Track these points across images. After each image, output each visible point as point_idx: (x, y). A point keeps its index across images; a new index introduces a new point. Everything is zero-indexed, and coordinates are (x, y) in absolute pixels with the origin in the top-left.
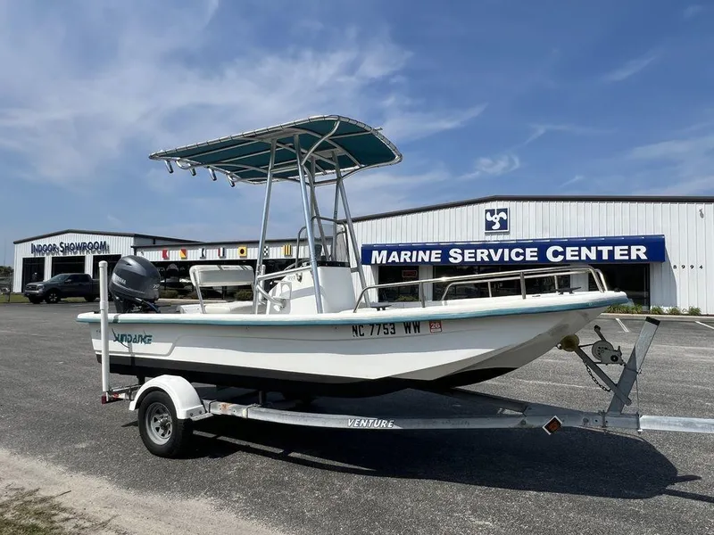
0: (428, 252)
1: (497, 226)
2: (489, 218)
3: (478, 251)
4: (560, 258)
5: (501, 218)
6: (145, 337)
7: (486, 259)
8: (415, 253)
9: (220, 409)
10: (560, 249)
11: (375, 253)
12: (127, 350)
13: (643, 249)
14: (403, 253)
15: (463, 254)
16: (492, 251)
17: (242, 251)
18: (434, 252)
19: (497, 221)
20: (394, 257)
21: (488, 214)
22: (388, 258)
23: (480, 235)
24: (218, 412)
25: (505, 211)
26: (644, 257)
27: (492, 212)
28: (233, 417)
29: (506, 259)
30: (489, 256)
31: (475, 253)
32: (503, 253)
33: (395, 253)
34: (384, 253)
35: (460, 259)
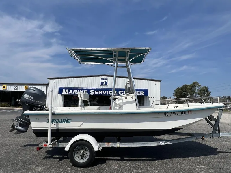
0: (83, 91)
1: (104, 84)
2: (102, 81)
3: (99, 91)
4: (123, 94)
5: (106, 81)
6: (67, 120)
7: (102, 94)
8: (78, 91)
9: (106, 145)
10: (123, 92)
11: (64, 90)
12: (55, 126)
13: (143, 92)
14: (74, 91)
15: (94, 92)
16: (103, 91)
17: (4, 87)
18: (85, 91)
19: (104, 82)
20: (71, 92)
21: (102, 80)
22: (69, 92)
23: (99, 86)
24: (105, 146)
25: (107, 79)
26: (143, 95)
27: (103, 79)
28: (113, 148)
29: (108, 94)
30: (103, 93)
31: (98, 92)
32: (107, 92)
33: (71, 91)
34: (67, 90)
35: (93, 93)
